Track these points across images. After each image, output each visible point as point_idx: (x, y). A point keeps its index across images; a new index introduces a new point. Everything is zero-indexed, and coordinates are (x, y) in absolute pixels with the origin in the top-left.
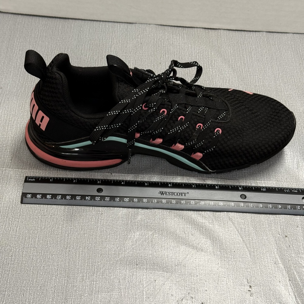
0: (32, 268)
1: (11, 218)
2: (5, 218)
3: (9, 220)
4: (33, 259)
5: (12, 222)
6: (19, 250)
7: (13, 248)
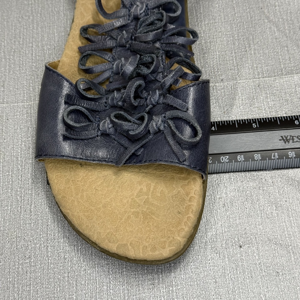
0: (66, 275)
1: (19, 190)
2: (10, 191)
3: (16, 194)
4: (65, 259)
5: (21, 197)
6: (41, 245)
7: (29, 243)
